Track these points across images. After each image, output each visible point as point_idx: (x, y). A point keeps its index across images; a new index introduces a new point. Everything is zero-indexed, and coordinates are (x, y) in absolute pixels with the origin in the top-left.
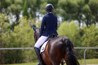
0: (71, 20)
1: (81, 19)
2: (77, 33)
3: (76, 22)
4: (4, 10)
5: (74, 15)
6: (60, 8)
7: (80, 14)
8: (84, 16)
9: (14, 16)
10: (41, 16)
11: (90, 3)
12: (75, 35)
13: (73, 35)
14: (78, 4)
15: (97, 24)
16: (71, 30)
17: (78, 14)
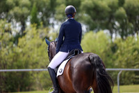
0: (99, 30)
1: (114, 28)
2: (107, 48)
3: (106, 32)
4: (3, 15)
5: (103, 22)
6: (84, 12)
7: (112, 21)
8: (117, 24)
9: (18, 24)
10: (57, 24)
11: (125, 5)
12: (105, 52)
13: (102, 51)
14: (110, 6)
15: (136, 35)
16: (99, 44)
17: (110, 21)
